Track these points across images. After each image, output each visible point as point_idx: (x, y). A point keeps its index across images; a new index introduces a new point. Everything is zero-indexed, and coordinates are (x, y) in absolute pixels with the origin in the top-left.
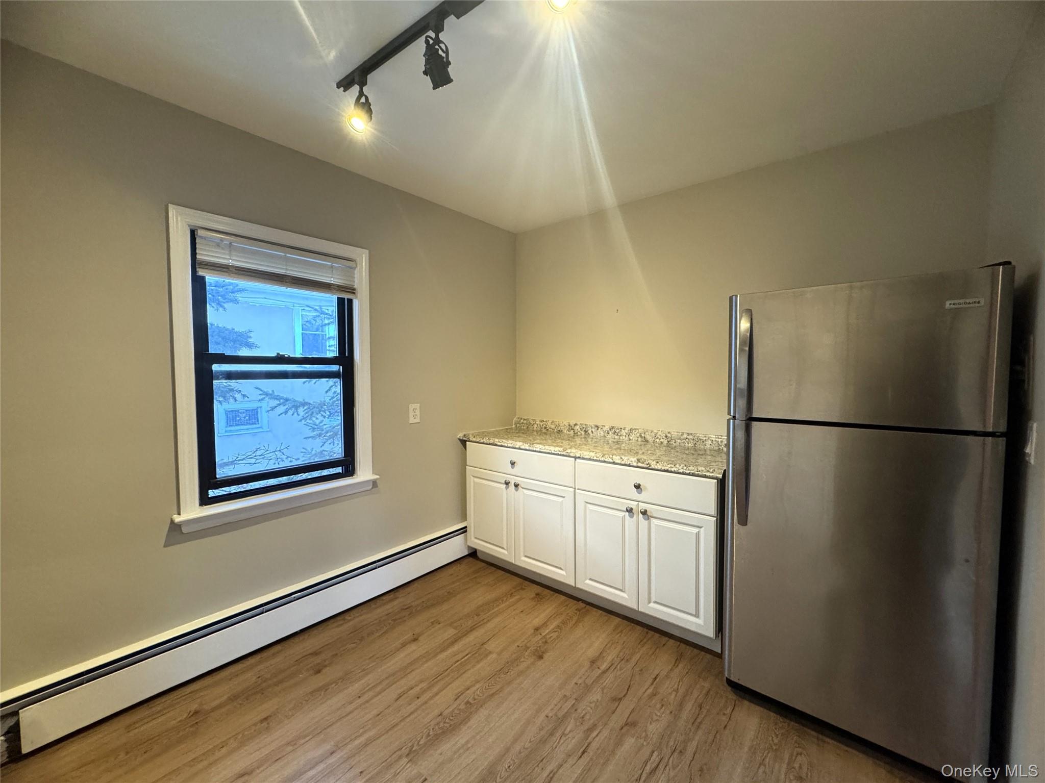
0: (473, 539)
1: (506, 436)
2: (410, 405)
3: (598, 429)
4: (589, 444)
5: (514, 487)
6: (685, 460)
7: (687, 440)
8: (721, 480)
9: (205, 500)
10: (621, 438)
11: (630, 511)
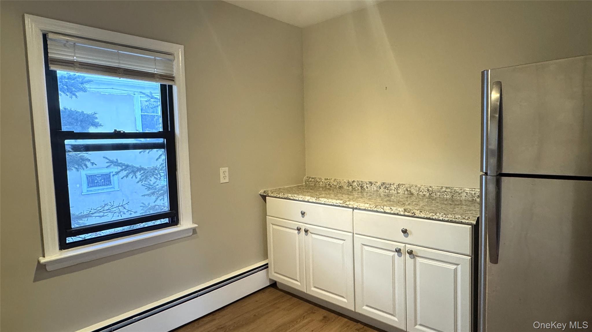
0: (273, 273)
1: (297, 192)
2: (221, 168)
3: (371, 185)
4: (364, 197)
5: (304, 232)
6: (444, 210)
7: (446, 193)
8: (475, 225)
9: (63, 246)
10: (391, 192)
11: (398, 251)
